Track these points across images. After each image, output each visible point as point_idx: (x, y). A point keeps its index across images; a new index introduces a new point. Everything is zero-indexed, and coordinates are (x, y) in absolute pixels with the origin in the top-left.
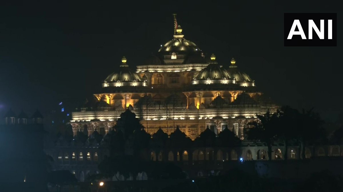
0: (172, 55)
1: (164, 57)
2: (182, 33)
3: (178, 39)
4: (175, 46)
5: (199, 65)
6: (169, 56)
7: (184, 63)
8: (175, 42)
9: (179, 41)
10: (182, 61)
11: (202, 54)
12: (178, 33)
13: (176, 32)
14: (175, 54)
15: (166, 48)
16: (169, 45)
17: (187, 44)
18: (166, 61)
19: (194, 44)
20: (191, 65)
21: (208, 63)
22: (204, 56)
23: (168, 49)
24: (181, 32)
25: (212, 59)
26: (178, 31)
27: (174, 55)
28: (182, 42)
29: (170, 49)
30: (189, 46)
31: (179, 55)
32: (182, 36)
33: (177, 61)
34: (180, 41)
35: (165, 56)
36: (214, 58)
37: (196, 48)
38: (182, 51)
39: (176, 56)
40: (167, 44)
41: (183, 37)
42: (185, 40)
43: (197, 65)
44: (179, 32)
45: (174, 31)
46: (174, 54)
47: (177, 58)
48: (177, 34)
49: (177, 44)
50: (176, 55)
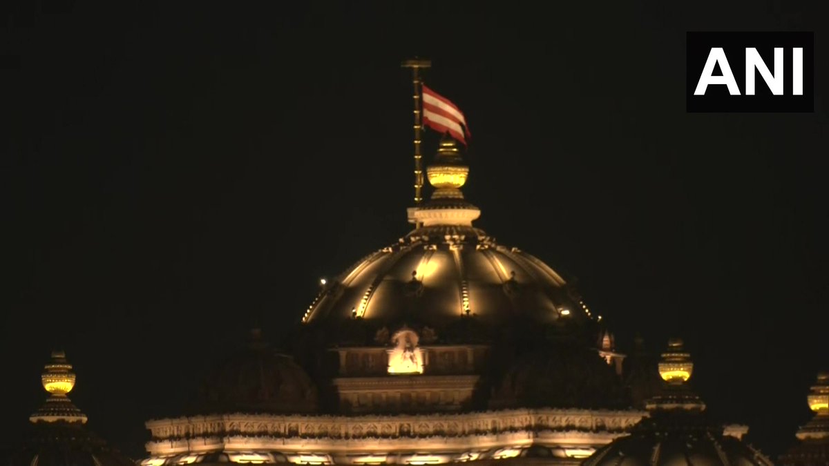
0: (393, 345)
1: (337, 355)
2: (467, 197)
3: (437, 236)
4: (416, 283)
5: (577, 418)
6: (376, 350)
7: (477, 404)
8: (418, 252)
9: (443, 248)
10: (462, 389)
11: (606, 341)
12: (435, 195)
13: (428, 189)
14: (415, 339)
15: (353, 294)
16: (374, 280)
17: (501, 269)
18: (351, 390)
19: (551, 274)
20: (523, 417)
21: (641, 408)
22: (621, 357)
23: (364, 308)
24: (462, 189)
25: (667, 374)
26: (438, 178)
27: (410, 348)
28: (462, 253)
29: (381, 303)
30: (511, 282)
31: (439, 349)
32: (466, 216)
33: (426, 392)
34: (453, 248)
35: (343, 353)
36: (683, 373)
37: (560, 297)
38: (467, 319)
39: (418, 353)
40: (359, 271)
41: (474, 222)
42: (485, 241)
43: (562, 418)
44: (447, 187)
45: (413, 179)
46: (408, 340)
47: (432, 369)
48: (435, 199)
49: (427, 269)
50: (421, 344)
